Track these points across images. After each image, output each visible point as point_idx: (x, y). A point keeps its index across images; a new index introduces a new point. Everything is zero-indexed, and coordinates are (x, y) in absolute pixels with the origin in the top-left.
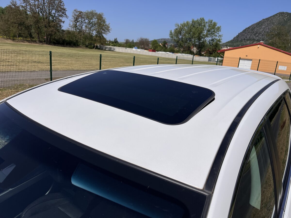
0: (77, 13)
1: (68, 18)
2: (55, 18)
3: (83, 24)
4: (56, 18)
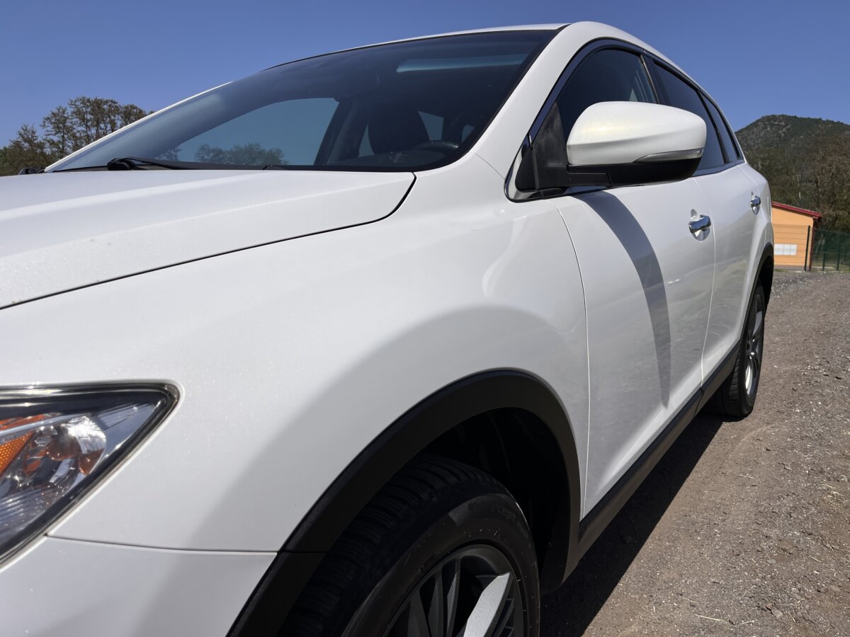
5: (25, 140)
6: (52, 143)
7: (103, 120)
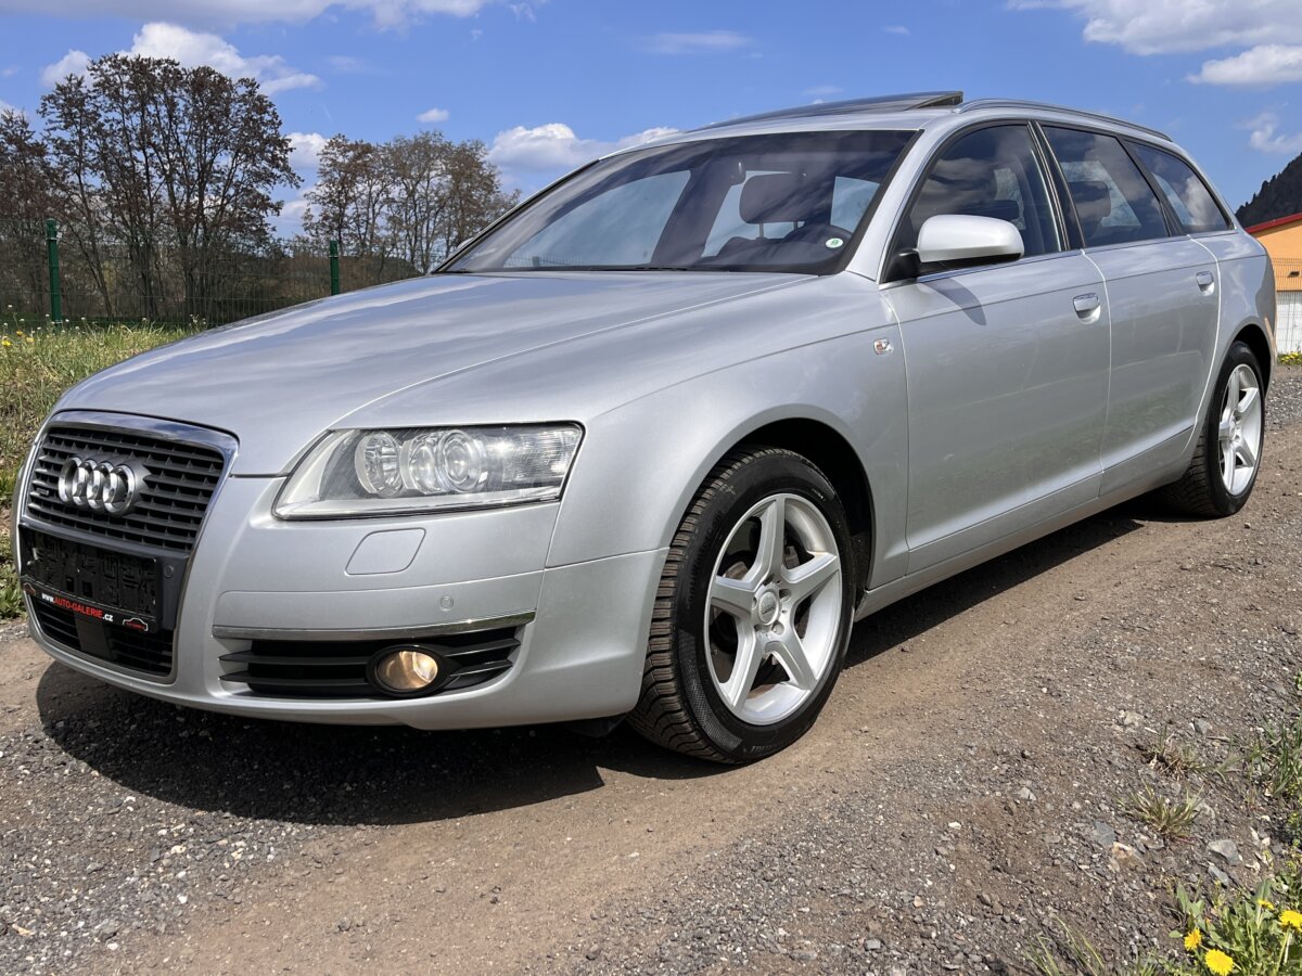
0: (343, 153)
1: (298, 187)
2: (231, 191)
3: (377, 206)
4: (237, 193)
5: (10, 141)
6: (62, 146)
7: (153, 99)
